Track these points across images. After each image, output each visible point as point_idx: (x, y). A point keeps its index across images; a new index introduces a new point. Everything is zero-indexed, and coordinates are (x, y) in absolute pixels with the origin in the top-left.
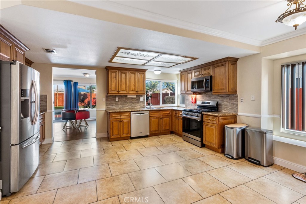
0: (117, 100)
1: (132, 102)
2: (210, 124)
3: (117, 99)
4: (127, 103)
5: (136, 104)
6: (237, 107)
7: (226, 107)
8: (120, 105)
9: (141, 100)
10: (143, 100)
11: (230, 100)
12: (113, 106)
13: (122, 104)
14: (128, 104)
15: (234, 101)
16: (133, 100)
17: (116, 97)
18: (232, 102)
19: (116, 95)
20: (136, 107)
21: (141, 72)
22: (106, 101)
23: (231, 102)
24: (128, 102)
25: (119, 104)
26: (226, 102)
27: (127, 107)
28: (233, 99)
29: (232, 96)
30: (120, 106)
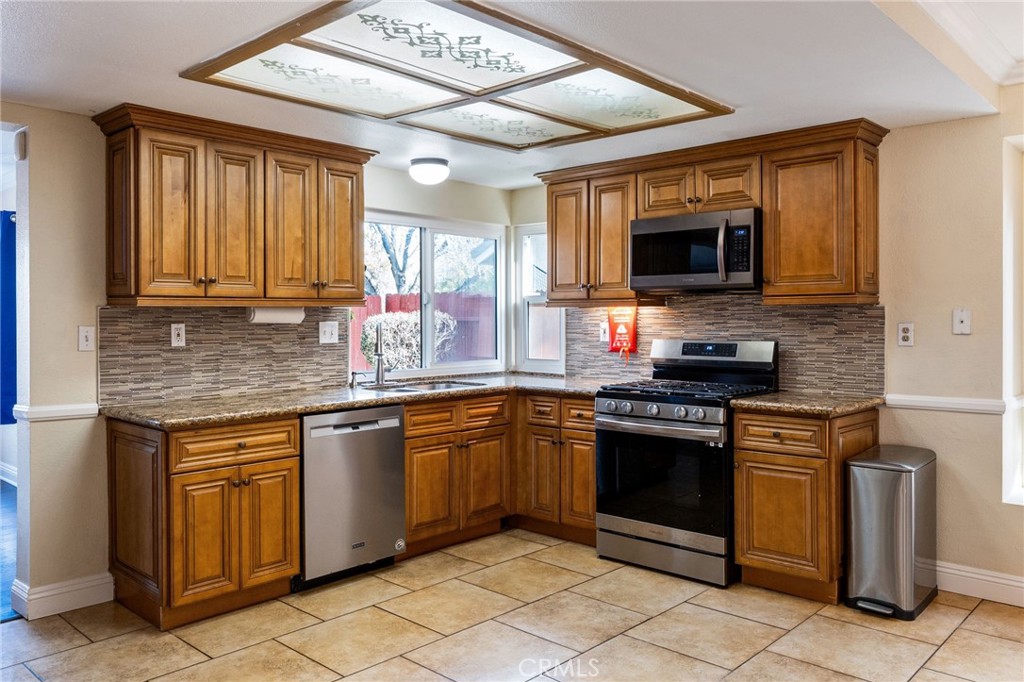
0: (175, 343)
1: (270, 353)
2: (782, 459)
3: (178, 335)
4: (244, 359)
5: (295, 365)
6: (882, 367)
7: (820, 370)
8: (198, 376)
9: (324, 339)
10: (335, 340)
11: (841, 332)
12: (151, 384)
13: (213, 364)
14: (245, 368)
15: (865, 336)
16: (278, 338)
17: (169, 324)
18: (855, 343)
19: (167, 309)
20: (294, 386)
21: (341, 166)
22: (102, 348)
23: (846, 343)
24: (248, 351)
25: (188, 371)
26: (820, 341)
27: (244, 389)
28: (860, 329)
29: (851, 313)
30: (198, 380)
